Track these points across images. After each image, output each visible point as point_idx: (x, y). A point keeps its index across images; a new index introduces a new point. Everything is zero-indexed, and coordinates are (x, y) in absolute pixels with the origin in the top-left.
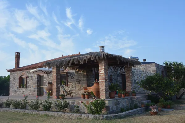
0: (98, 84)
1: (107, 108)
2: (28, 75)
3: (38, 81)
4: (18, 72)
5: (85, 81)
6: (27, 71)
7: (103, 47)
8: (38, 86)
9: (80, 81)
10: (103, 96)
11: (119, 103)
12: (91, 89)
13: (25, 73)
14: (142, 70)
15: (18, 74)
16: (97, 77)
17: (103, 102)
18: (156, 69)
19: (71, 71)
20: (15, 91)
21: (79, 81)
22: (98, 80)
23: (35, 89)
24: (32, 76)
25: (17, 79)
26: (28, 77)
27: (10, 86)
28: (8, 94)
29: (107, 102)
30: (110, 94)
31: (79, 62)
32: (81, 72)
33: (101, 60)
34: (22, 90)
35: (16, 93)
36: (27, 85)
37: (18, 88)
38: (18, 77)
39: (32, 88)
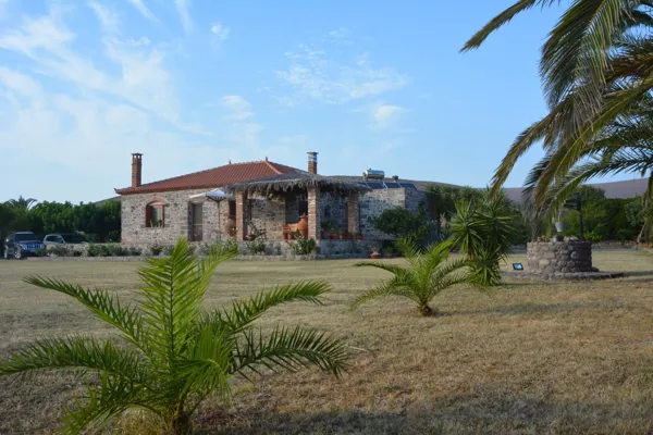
0: (307, 219)
1: (318, 250)
2: (166, 201)
3: (189, 213)
4: (145, 195)
5: (283, 216)
6: (166, 193)
7: (315, 154)
8: (189, 223)
9: (274, 215)
10: (312, 232)
11: (333, 246)
12: (295, 227)
13: (161, 199)
14: (382, 199)
15: (143, 200)
16: (304, 209)
17: (312, 242)
18: (406, 198)
19: (260, 198)
20: (136, 233)
21: (272, 216)
22: (307, 214)
23: (183, 228)
24: (176, 205)
25: (140, 208)
26: (168, 205)
27: (123, 224)
28: (117, 238)
29: (317, 242)
30: (322, 233)
31: (281, 189)
32: (276, 200)
33: (311, 188)
34: (152, 231)
35: (138, 238)
36: (166, 222)
37: (142, 226)
38: (144, 204)
39: (176, 226)
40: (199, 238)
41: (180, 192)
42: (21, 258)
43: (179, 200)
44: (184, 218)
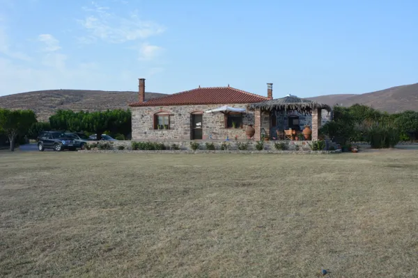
2: (171, 112)
3: (191, 120)
4: (153, 108)
6: (170, 107)
8: (191, 127)
13: (166, 110)
15: (151, 111)
20: (145, 133)
23: (186, 130)
24: (180, 115)
25: (148, 116)
26: (173, 115)
27: (133, 126)
34: (159, 132)
35: (147, 136)
36: (172, 126)
37: (150, 129)
38: (152, 114)
39: (180, 129)
40: (200, 137)
41: (183, 107)
42: (43, 150)
43: (182, 112)
44: (187, 124)
